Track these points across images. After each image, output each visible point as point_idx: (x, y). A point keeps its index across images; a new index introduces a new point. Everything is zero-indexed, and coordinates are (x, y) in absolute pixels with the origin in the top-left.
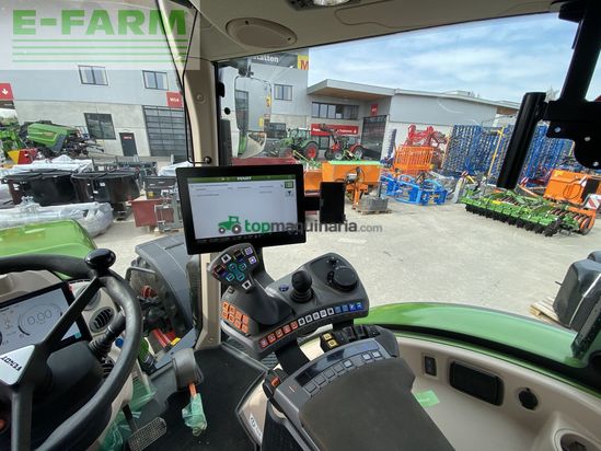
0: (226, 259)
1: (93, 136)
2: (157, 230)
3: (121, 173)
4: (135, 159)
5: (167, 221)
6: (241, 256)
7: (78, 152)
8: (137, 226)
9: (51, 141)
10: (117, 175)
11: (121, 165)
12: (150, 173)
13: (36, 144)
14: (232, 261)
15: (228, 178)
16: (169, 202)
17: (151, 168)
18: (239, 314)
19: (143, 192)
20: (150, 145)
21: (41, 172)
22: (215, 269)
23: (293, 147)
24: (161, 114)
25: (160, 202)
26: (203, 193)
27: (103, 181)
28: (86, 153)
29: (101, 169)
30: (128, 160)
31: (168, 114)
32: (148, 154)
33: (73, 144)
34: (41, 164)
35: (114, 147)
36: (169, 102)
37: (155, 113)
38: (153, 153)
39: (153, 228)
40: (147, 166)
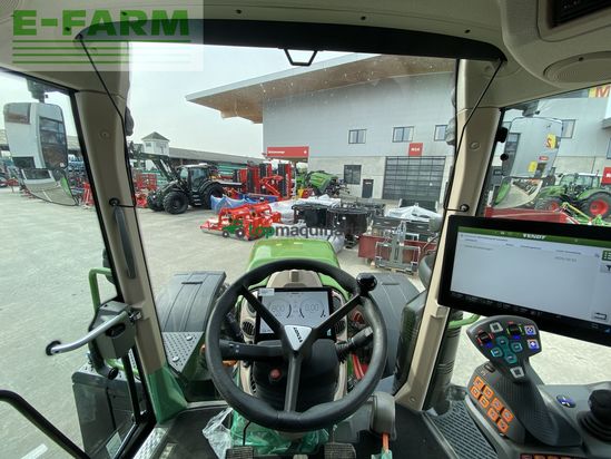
0: (496, 327)
1: (345, 181)
2: (373, 264)
3: (358, 211)
4: (369, 201)
5: (384, 259)
6: (518, 333)
7: (334, 193)
8: (360, 256)
9: (321, 185)
10: (355, 212)
11: (359, 205)
12: (378, 213)
13: (313, 186)
14: (503, 333)
15: (510, 233)
16: (390, 242)
17: (380, 208)
18: (498, 404)
19: (369, 228)
20: (384, 189)
21: (311, 204)
22: (480, 335)
23: (564, 198)
24: (401, 162)
25: (382, 240)
26: (473, 244)
27: (346, 215)
28: (338, 193)
29: (345, 206)
30: (365, 201)
31: (406, 163)
32: (380, 197)
33: (333, 188)
34: (312, 200)
35: (356, 190)
36: (410, 152)
37: (395, 162)
38: (385, 196)
39: (370, 261)
40: (378, 207)
